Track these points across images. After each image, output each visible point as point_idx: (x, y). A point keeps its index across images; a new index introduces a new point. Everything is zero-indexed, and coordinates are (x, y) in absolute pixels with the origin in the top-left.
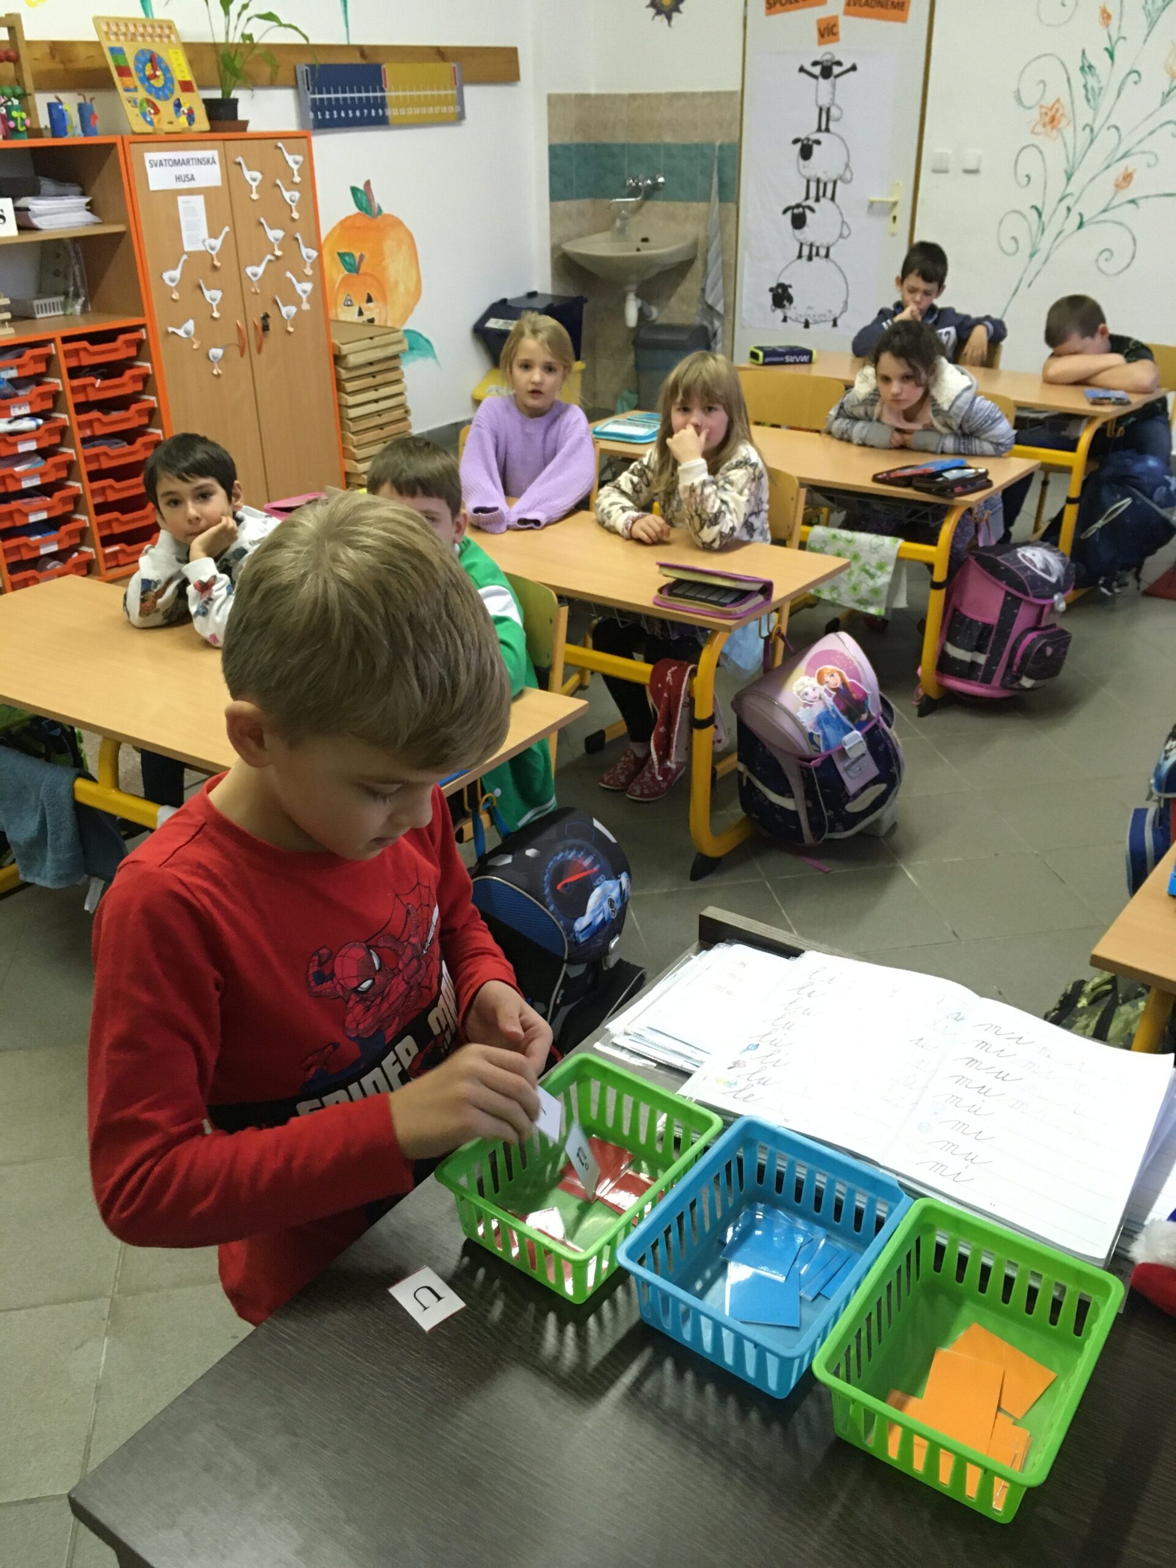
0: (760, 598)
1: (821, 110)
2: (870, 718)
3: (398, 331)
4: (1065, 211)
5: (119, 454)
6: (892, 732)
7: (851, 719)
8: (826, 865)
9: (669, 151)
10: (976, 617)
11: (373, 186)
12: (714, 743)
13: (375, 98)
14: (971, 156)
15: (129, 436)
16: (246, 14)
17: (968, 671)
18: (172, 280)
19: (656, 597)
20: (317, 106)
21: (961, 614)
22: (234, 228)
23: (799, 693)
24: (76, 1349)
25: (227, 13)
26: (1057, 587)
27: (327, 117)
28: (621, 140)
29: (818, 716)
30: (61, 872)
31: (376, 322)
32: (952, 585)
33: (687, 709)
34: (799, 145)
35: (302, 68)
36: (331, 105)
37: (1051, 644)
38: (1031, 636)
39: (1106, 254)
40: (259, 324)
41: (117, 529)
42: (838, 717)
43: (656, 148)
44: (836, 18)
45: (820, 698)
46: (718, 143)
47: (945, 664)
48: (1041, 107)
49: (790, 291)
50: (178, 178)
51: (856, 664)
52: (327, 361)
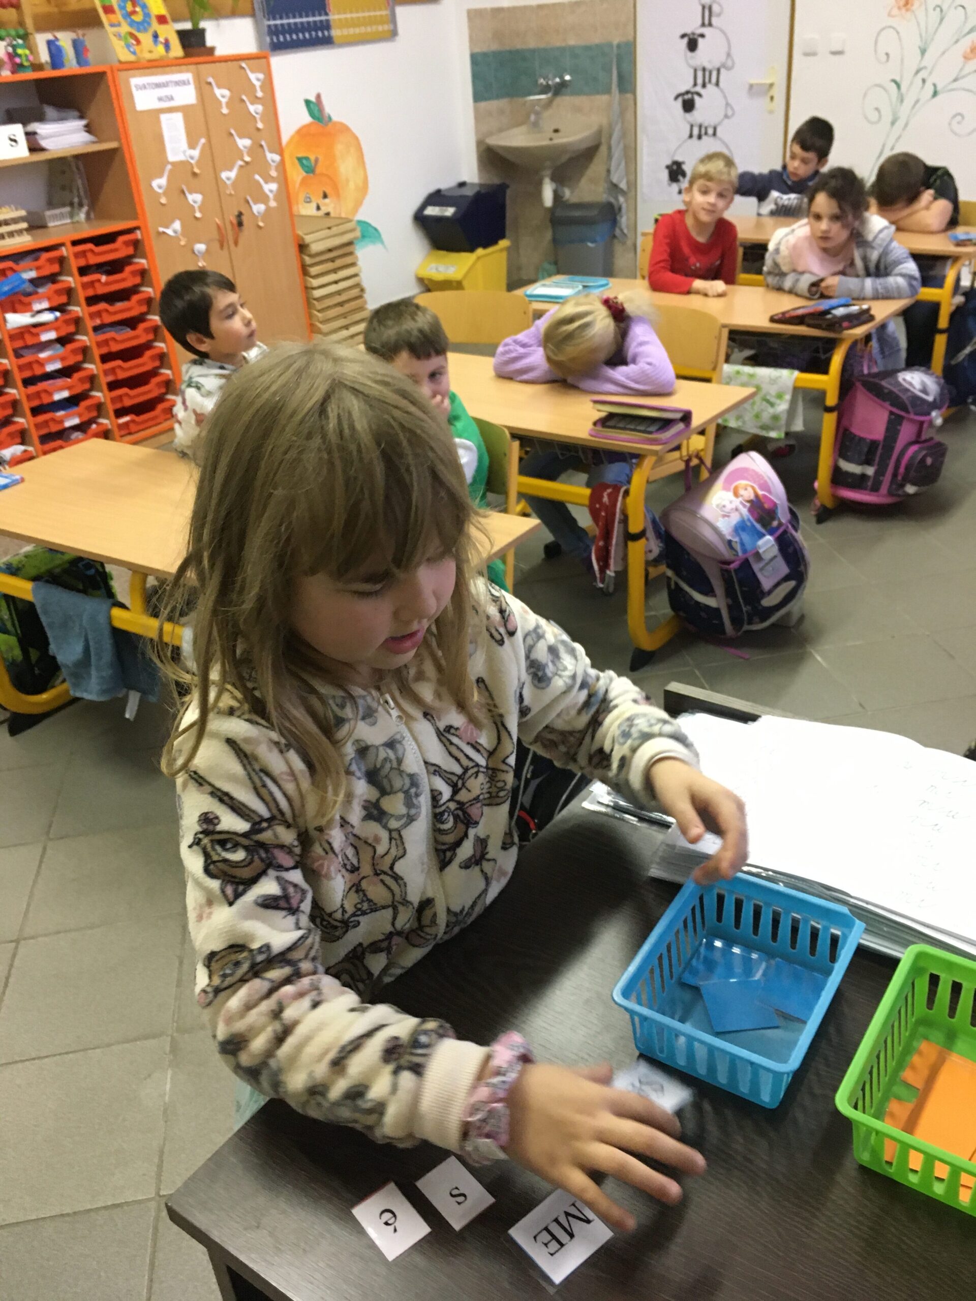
0: (681, 426)
1: (704, 7)
2: (780, 524)
3: (350, 221)
4: (920, 82)
5: (124, 338)
6: (799, 536)
7: (764, 526)
8: (746, 653)
9: (573, 52)
10: (862, 435)
11: (323, 99)
12: (646, 553)
13: (321, 21)
14: (837, 39)
15: (132, 323)
17: (859, 482)
18: (160, 187)
19: (592, 430)
20: (274, 31)
21: (851, 433)
22: (209, 140)
23: (718, 506)
24: (145, 1079)
26: (934, 405)
27: (282, 40)
28: (532, 44)
29: (736, 525)
30: (105, 687)
31: (332, 215)
32: (843, 409)
33: (622, 525)
34: (686, 40)
36: (284, 29)
37: (931, 455)
38: (915, 448)
39: (959, 118)
40: (235, 221)
41: (128, 403)
42: (753, 526)
43: (562, 50)
45: (737, 509)
46: (615, 43)
47: (838, 478)
49: (683, 167)
50: (160, 99)
51: (766, 478)
52: (293, 250)
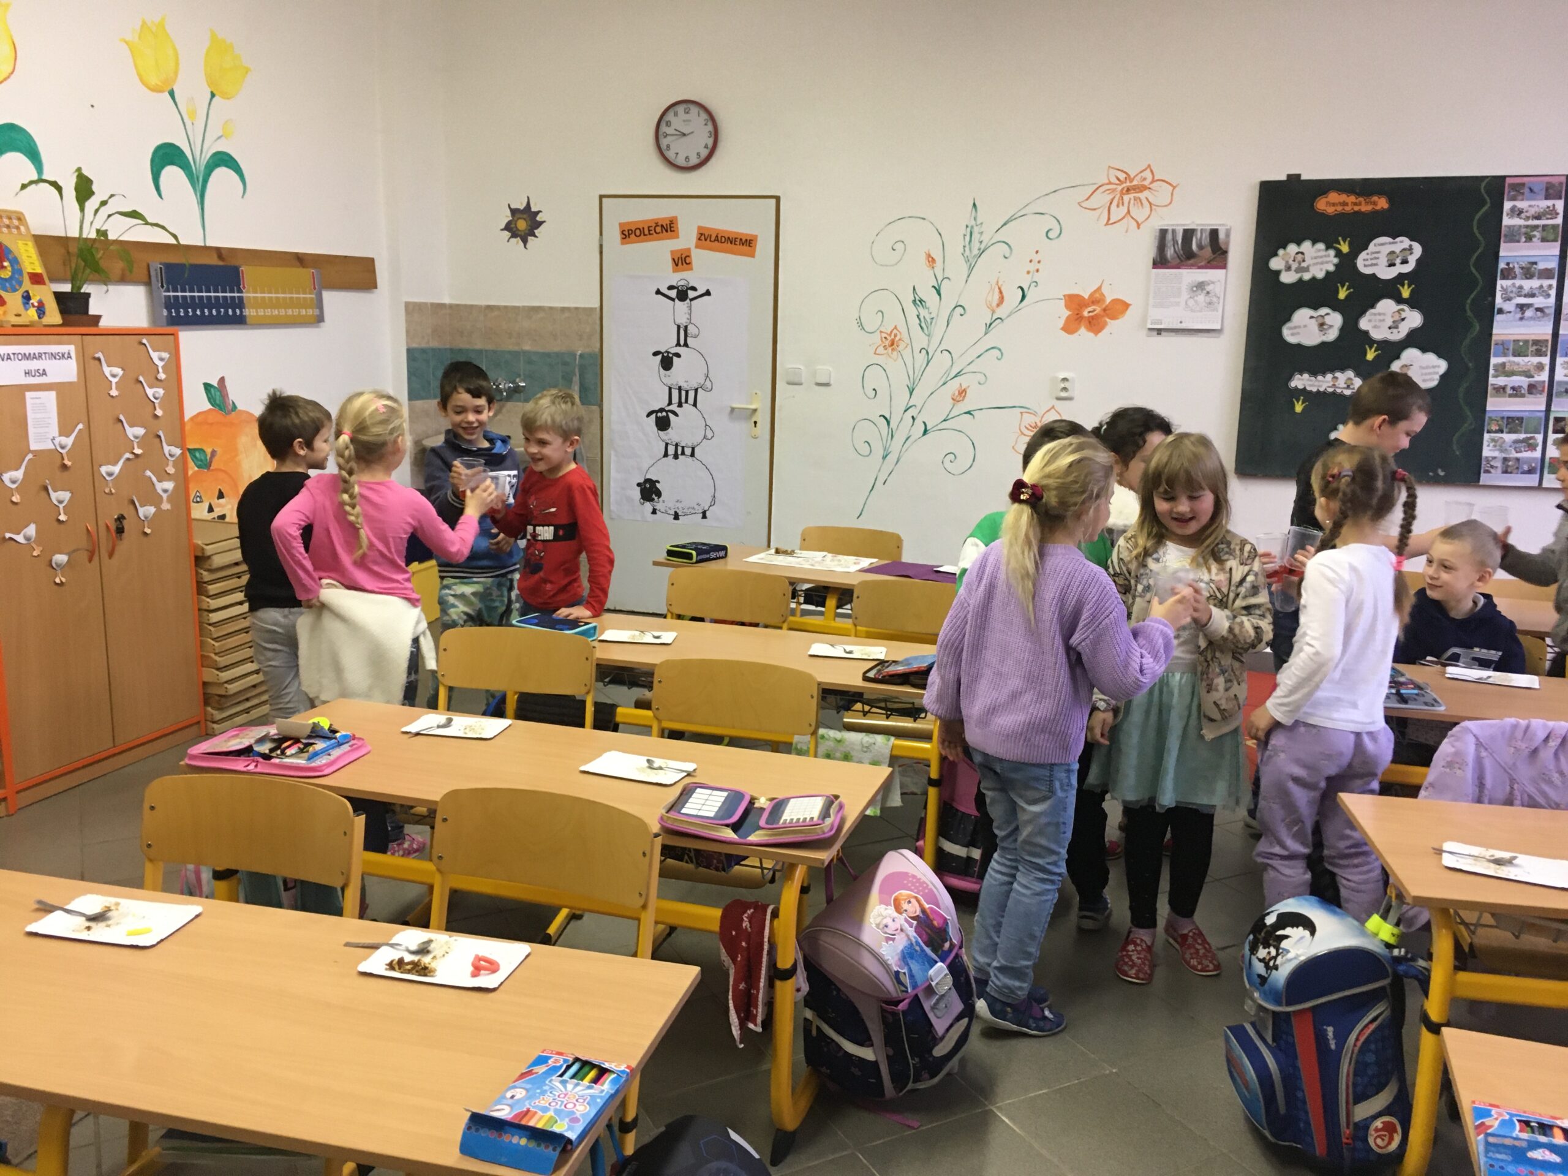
1: (679, 327)
2: (952, 946)
4: (910, 420)
7: (935, 951)
8: (913, 1120)
9: (529, 358)
10: (963, 810)
11: (228, 383)
12: (795, 994)
13: (233, 298)
14: (824, 371)
16: (104, 211)
17: (966, 867)
18: (14, 482)
20: (170, 304)
21: (955, 810)
22: (89, 426)
23: (878, 925)
25: (82, 209)
27: (182, 314)
28: (479, 345)
29: (902, 951)
32: (946, 781)
33: (770, 960)
34: (659, 357)
35: (156, 266)
36: (186, 303)
39: (951, 457)
40: (113, 527)
42: (923, 950)
43: (516, 355)
44: (689, 250)
45: (902, 930)
46: (579, 352)
47: (942, 862)
48: (881, 332)
49: (658, 485)
50: (28, 373)
51: (931, 886)
52: (188, 563)
